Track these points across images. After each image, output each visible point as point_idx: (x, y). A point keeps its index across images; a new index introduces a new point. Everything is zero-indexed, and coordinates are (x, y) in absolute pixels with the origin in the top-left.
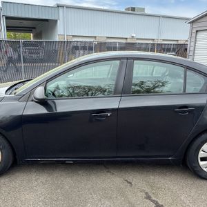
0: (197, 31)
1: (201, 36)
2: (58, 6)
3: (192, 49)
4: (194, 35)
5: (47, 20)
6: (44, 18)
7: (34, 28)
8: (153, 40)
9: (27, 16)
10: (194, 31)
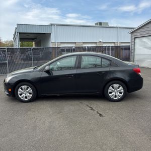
0: (135, 38)
1: (137, 40)
2: (51, 25)
3: (133, 49)
4: (133, 40)
5: (44, 34)
6: (43, 32)
7: (36, 38)
8: (114, 43)
9: (32, 32)
10: (133, 38)
